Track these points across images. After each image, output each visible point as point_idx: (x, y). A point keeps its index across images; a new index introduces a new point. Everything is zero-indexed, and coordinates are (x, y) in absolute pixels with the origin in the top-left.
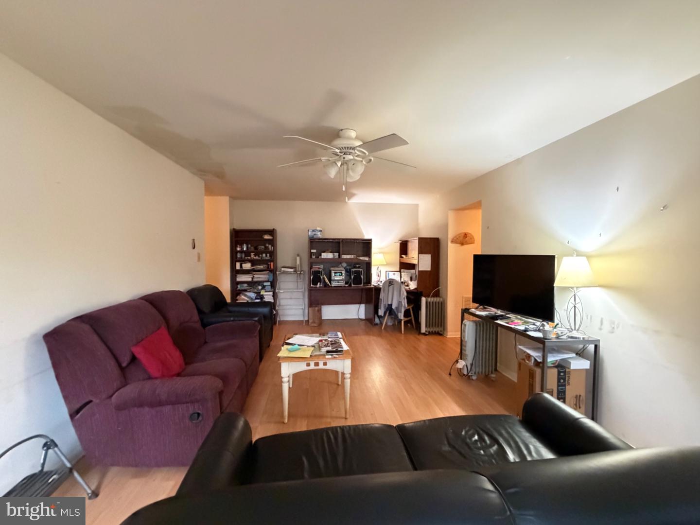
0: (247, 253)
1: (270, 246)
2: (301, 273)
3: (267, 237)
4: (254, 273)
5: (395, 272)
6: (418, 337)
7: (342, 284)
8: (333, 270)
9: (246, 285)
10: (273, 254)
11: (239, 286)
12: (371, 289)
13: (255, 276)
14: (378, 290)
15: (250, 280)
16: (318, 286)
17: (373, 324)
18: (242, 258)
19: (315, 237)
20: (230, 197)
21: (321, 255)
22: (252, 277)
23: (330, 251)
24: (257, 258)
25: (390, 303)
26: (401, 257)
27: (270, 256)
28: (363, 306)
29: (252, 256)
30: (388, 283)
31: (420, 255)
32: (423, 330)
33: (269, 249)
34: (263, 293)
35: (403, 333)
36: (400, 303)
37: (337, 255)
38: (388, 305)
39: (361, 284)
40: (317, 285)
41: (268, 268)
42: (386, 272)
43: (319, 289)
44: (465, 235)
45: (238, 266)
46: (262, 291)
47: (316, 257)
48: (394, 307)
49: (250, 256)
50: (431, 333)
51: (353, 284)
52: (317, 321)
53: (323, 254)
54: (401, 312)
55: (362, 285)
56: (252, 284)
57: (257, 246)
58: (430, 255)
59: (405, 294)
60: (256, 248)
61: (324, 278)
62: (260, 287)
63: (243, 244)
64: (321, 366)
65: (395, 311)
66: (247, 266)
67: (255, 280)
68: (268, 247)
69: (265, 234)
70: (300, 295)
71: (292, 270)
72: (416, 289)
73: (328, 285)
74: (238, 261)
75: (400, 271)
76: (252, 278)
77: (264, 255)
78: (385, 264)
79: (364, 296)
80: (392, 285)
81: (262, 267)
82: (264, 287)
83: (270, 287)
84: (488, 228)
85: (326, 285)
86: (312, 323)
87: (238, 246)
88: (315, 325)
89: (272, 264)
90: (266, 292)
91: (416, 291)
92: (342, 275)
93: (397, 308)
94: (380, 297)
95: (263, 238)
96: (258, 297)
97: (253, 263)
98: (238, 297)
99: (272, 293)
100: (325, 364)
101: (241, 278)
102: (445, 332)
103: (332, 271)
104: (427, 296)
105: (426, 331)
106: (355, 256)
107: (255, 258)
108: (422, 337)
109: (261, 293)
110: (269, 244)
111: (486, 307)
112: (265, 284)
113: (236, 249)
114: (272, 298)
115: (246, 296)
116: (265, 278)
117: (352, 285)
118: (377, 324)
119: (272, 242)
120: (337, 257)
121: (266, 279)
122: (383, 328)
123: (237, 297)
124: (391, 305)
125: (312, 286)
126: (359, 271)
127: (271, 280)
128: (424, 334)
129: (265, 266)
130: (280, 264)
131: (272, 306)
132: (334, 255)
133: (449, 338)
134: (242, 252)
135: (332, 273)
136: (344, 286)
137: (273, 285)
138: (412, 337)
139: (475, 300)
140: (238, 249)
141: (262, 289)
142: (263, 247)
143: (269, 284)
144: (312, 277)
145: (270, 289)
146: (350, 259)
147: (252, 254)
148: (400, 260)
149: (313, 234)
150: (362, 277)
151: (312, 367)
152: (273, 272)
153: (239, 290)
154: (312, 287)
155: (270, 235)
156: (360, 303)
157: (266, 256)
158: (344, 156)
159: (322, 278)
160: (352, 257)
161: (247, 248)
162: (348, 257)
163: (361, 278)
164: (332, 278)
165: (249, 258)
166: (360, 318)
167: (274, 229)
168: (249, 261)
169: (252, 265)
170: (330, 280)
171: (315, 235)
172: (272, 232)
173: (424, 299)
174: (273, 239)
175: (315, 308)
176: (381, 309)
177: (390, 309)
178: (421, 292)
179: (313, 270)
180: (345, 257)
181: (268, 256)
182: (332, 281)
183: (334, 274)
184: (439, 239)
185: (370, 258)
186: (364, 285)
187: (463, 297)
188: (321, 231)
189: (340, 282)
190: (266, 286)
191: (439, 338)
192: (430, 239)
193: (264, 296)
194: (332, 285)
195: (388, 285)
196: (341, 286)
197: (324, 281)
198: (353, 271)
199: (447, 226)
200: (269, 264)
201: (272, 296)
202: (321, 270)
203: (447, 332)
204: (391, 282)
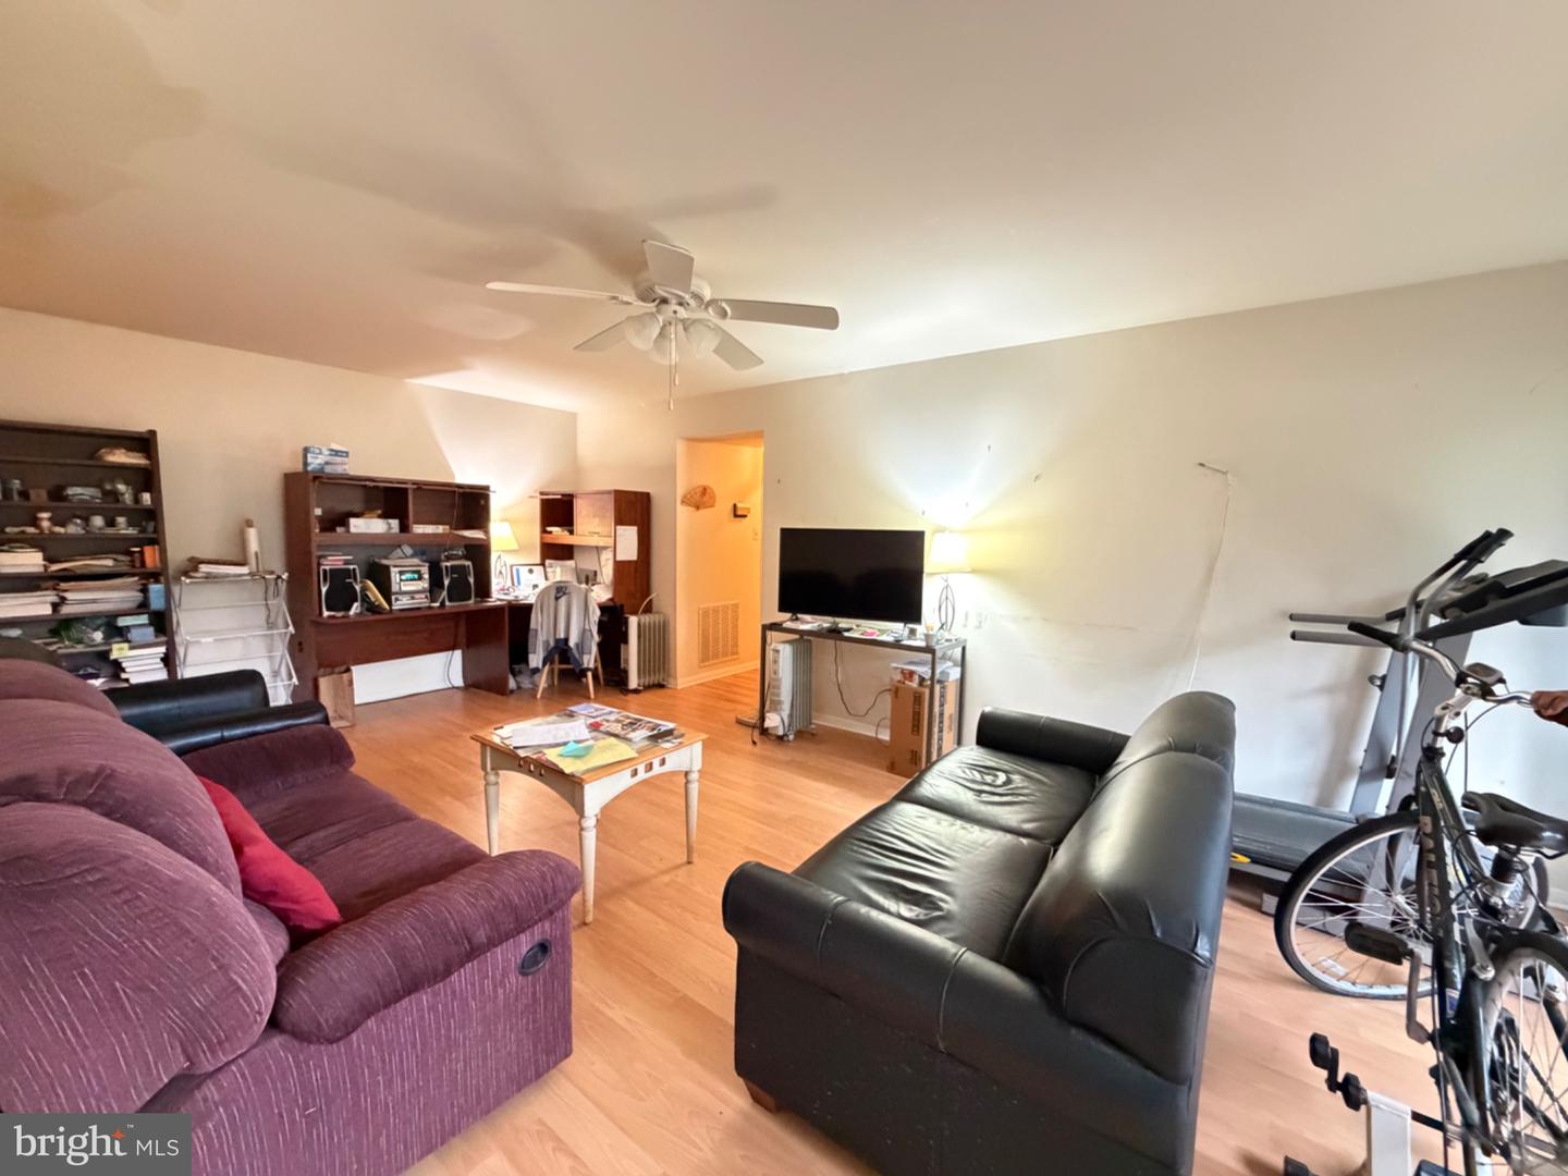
0: (13, 511)
1: (127, 491)
2: (279, 577)
3: (120, 457)
4: (62, 586)
5: (534, 568)
6: (622, 698)
7: (422, 601)
8: (395, 566)
10: (150, 520)
12: (498, 610)
13: (70, 596)
14: (519, 614)
15: (44, 611)
16: (352, 612)
17: (502, 694)
19: (328, 469)
21: (345, 524)
22: (55, 599)
23: (379, 512)
24: (67, 530)
25: (562, 635)
26: (544, 531)
27: (132, 524)
28: (458, 654)
29: (45, 524)
30: (553, 592)
31: (618, 527)
32: (633, 683)
33: (123, 500)
34: (119, 651)
35: (592, 696)
36: (584, 633)
37: (395, 523)
38: (557, 641)
39: (470, 598)
40: (349, 609)
41: (134, 565)
42: (512, 566)
43: (356, 624)
44: (705, 490)
46: (114, 647)
47: (322, 530)
48: (572, 643)
49: (34, 523)
50: (648, 688)
51: (450, 600)
53: (353, 521)
54: (590, 653)
55: (472, 601)
57: (63, 488)
58: (636, 528)
59: (598, 612)
60: (57, 495)
61: (364, 589)
62: (98, 636)
64: (657, 769)
65: (575, 652)
66: (25, 561)
67: (66, 609)
68: (117, 493)
69: (117, 446)
71: (243, 570)
72: (611, 600)
73: (380, 606)
75: (543, 564)
76: (56, 606)
77: (98, 521)
78: (515, 547)
79: (462, 629)
80: (565, 594)
81: (109, 563)
82: (120, 634)
83: (152, 629)
84: (779, 481)
85: (372, 608)
89: (150, 551)
90: (131, 648)
91: (611, 604)
92: (420, 578)
93: (581, 646)
94: (533, 625)
95: (96, 459)
97: (51, 548)
99: (160, 650)
100: (663, 762)
102: (671, 680)
103: (394, 571)
104: (635, 613)
105: (639, 685)
106: (447, 527)
107: (59, 530)
108: (631, 697)
109: (114, 656)
110: (126, 484)
112: (122, 622)
114: (162, 665)
116: (123, 600)
117: (447, 603)
119: (147, 479)
120: (398, 530)
121: (127, 606)
122: (539, 696)
124: (566, 640)
125: (326, 614)
126: (464, 566)
127: (157, 605)
128: (636, 691)
129: (117, 557)
130: (178, 551)
132: (389, 524)
133: (682, 689)
135: (393, 575)
136: (430, 608)
137: (162, 623)
141: (109, 641)
142: (92, 492)
143: (144, 619)
144: (324, 590)
145: (153, 638)
146: (435, 535)
147: (43, 516)
148: (542, 538)
149: (321, 462)
150: (472, 580)
151: (642, 775)
152: (163, 578)
154: (330, 618)
155: (133, 450)
156: (453, 648)
157: (111, 523)
159: (358, 588)
160: (440, 529)
161: (5, 491)
162: (429, 529)
163: (469, 583)
164: (395, 588)
165: (30, 530)
166: (455, 685)
167: (152, 432)
168: (33, 542)
169: (50, 559)
170: (387, 593)
171: (326, 464)
172: (145, 443)
173: (633, 621)
174: (151, 464)
175: (341, 678)
176: (535, 653)
177: (561, 652)
178: (622, 606)
179: (327, 568)
180: (419, 529)
181: (123, 526)
182: (393, 597)
183: (398, 575)
184: (652, 494)
185: (487, 532)
186: (476, 602)
187: (699, 608)
188: (347, 453)
189: (417, 596)
190: (128, 627)
191: (660, 692)
192: (635, 493)
193: (124, 665)
194: (394, 608)
195: (553, 597)
196: (419, 609)
197: (365, 599)
198: (446, 567)
199: (672, 469)
200: (135, 552)
201: (158, 660)
202: (355, 566)
203: (675, 678)
204: (562, 588)
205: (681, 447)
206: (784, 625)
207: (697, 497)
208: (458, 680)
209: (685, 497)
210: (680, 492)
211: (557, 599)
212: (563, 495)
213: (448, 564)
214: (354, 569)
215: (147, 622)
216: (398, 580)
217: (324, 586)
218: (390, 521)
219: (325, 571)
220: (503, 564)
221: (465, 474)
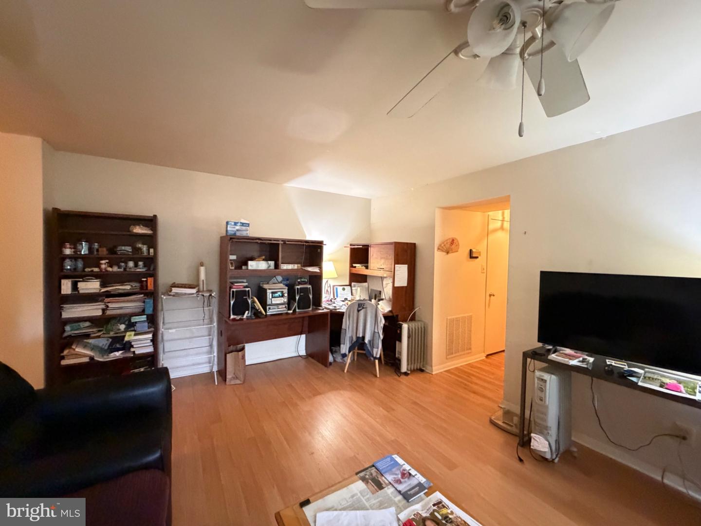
0: (92, 260)
1: (145, 248)
2: (211, 295)
3: (139, 230)
4: (107, 300)
5: (345, 287)
6: (397, 377)
7: (283, 309)
8: (269, 289)
9: (87, 324)
10: (151, 262)
11: (68, 328)
12: (324, 315)
13: (110, 305)
14: (337, 317)
15: (99, 313)
16: (245, 317)
17: (328, 364)
18: (75, 269)
19: (238, 234)
21: (246, 264)
22: (103, 307)
23: (264, 257)
24: (115, 269)
25: (361, 335)
26: (352, 266)
27: (145, 266)
28: (303, 336)
29: (103, 266)
30: (357, 306)
31: (396, 265)
32: (404, 368)
33: (142, 253)
34: (130, 336)
35: (378, 376)
36: (374, 333)
37: (272, 263)
38: (358, 338)
39: (310, 308)
40: (244, 314)
41: (142, 287)
42: (334, 286)
43: (247, 322)
44: (452, 242)
45: (66, 287)
46: (128, 334)
47: (235, 269)
48: (366, 341)
49: (98, 266)
50: (413, 371)
51: (298, 309)
52: (241, 376)
53: (250, 263)
54: (378, 348)
55: (311, 309)
56: (102, 322)
57: (115, 247)
58: (406, 266)
60: (112, 251)
61: (253, 302)
62: (122, 327)
63: (79, 241)
65: (368, 345)
66: (92, 286)
67: (108, 313)
68: (140, 249)
69: (138, 224)
70: (203, 329)
71: (194, 291)
72: (391, 311)
73: (261, 312)
74: (67, 277)
76: (104, 310)
77: (131, 264)
78: (336, 276)
79: (306, 325)
80: (363, 308)
81: (128, 287)
82: (131, 326)
83: (146, 324)
84: (525, 233)
85: (257, 314)
86: (231, 380)
87: (68, 245)
88: (238, 382)
89: (150, 280)
90: (135, 335)
91: (390, 314)
92: (283, 296)
93: (372, 342)
94: (343, 327)
95: (129, 231)
96: (118, 346)
97: (105, 279)
98: (66, 352)
99: (150, 336)
101: (71, 312)
102: (428, 367)
103: (269, 291)
104: (405, 321)
105: (408, 370)
106: (299, 265)
107: (110, 269)
108: (403, 377)
109: (126, 339)
110: (144, 244)
112: (134, 319)
113: (61, 252)
114: (151, 344)
115: (85, 346)
116: (136, 307)
117: (297, 310)
118: (331, 364)
119: (151, 241)
120: (272, 267)
121: (137, 310)
122: (346, 370)
123: (62, 352)
124: (363, 338)
125: (232, 317)
126: (307, 288)
127: (149, 311)
128: (406, 374)
129: (135, 284)
131: (152, 359)
132: (269, 264)
133: (436, 374)
134: (75, 257)
135: (268, 294)
136: (287, 314)
137: (153, 320)
138: (392, 379)
140: (68, 251)
141: (126, 330)
142: (129, 249)
143: (144, 318)
144: (232, 302)
145: (146, 329)
146: (292, 270)
147: (103, 262)
148: (350, 270)
149: (235, 230)
152: (152, 295)
153: (70, 336)
154: (234, 320)
155: (146, 226)
156: (301, 334)
157: (136, 265)
159: (250, 301)
160: (296, 266)
161: (90, 249)
162: (290, 267)
163: (310, 298)
164: (269, 302)
165: (96, 270)
167: (155, 216)
168: (96, 276)
169: (103, 285)
170: (264, 304)
171: (237, 230)
172: (151, 222)
173: (405, 327)
174: (153, 233)
175: (238, 355)
176: (344, 344)
177: (359, 344)
178: (397, 316)
179: (235, 290)
180: (285, 267)
181: (141, 266)
182: (268, 307)
183: (271, 294)
184: (416, 244)
185: (321, 268)
186: (313, 310)
187: (447, 319)
188: (249, 224)
189: (280, 307)
190: (136, 322)
191: (421, 375)
192: (407, 243)
193: (133, 343)
194: (268, 313)
195: (356, 311)
196: (281, 314)
197: (253, 308)
198: (298, 288)
199: (432, 228)
200: (143, 281)
201: (149, 341)
202: (249, 289)
203: (432, 366)
204: (361, 304)
205: (438, 214)
207: (448, 246)
208: (303, 352)
209: (440, 245)
210: (437, 242)
211: (358, 311)
212: (362, 246)
213: (299, 287)
214: (249, 291)
215: (145, 319)
216: (271, 298)
217: (232, 299)
218: (269, 262)
219: (233, 291)
221: (312, 236)
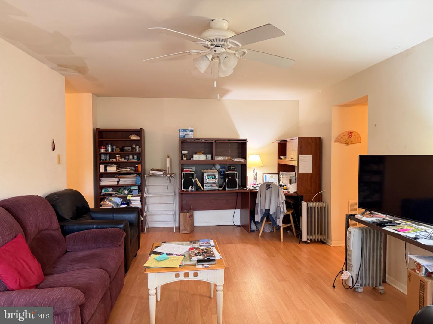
0: (112, 155)
1: (137, 147)
2: (171, 176)
3: (133, 137)
4: (120, 176)
5: (273, 175)
6: (298, 245)
7: (216, 187)
8: (206, 173)
9: (111, 189)
10: (140, 156)
11: (103, 191)
12: (247, 193)
13: (121, 179)
14: (254, 194)
15: (116, 183)
16: (190, 190)
17: (250, 232)
18: (106, 160)
19: (186, 137)
20: (92, 94)
21: (193, 157)
22: (118, 180)
23: (203, 152)
24: (123, 159)
25: (267, 208)
26: (279, 158)
27: (138, 157)
28: (238, 211)
29: (118, 158)
30: (265, 186)
31: (299, 156)
32: (305, 238)
33: (136, 150)
34: (129, 197)
35: (282, 241)
36: (278, 208)
37: (209, 156)
38: (266, 210)
39: (236, 187)
40: (188, 189)
41: (135, 170)
42: (263, 174)
43: (191, 193)
44: (351, 134)
45: (102, 169)
46: (129, 196)
47: (187, 159)
48: (271, 212)
49: (116, 158)
50: (313, 242)
51: (228, 188)
52: (188, 228)
53: (194, 155)
54: (280, 218)
55: (237, 189)
56: (118, 188)
57: (123, 147)
58: (311, 156)
59: (284, 198)
60: (122, 150)
61: (196, 181)
62: (126, 192)
63: (107, 144)
64: (191, 277)
65: (273, 216)
66: (112, 169)
67: (120, 184)
68: (135, 148)
69: (133, 134)
70: (171, 199)
71: (162, 173)
72: (295, 193)
73: (201, 188)
74: (102, 164)
75: (278, 174)
76: (118, 182)
77: (131, 157)
78: (263, 165)
79: (239, 201)
80: (269, 188)
81: (129, 170)
82: (130, 192)
83: (137, 191)
85: (198, 189)
86: (182, 230)
87: (103, 147)
88: (187, 232)
89: (140, 166)
90: (132, 197)
91: (296, 195)
92: (215, 178)
93: (275, 214)
94: (257, 202)
95: (129, 138)
96: (125, 202)
97: (119, 165)
98: (102, 202)
99: (139, 198)
100: (196, 275)
101: (105, 182)
102: (329, 241)
103: (205, 174)
104: (309, 201)
105: (308, 239)
106: (229, 157)
107: (120, 160)
109: (128, 198)
110: (137, 145)
111: (373, 212)
112: (132, 188)
113: (100, 151)
114: (140, 203)
115: (110, 201)
116: (132, 182)
117: (227, 189)
118: (254, 231)
119: (140, 143)
120: (210, 158)
121: (134, 183)
122: (260, 236)
123: (101, 203)
124: (269, 210)
125: (183, 189)
126: (234, 173)
127: (139, 183)
128: (305, 242)
129: (131, 168)
130: (149, 165)
131: (140, 212)
132: (207, 156)
133: (333, 247)
134: (106, 153)
135: (205, 176)
136: (218, 190)
137: (141, 189)
138: (293, 246)
139: (361, 205)
140: (103, 150)
141: (128, 194)
142: (130, 148)
143: (136, 188)
144: (183, 181)
145: (137, 194)
146: (224, 160)
147: (118, 156)
148: (278, 161)
149: (184, 134)
150: (237, 180)
151: (182, 278)
152: (141, 174)
153: (104, 195)
154: (183, 191)
155: (137, 135)
156: (235, 208)
157: (133, 158)
158: (216, 49)
159: (194, 181)
160: (226, 158)
161: (112, 149)
162: (222, 158)
164: (205, 181)
165: (114, 160)
166: (235, 224)
167: (141, 129)
168: (115, 163)
169: (118, 168)
170: (203, 183)
171: (185, 135)
172: (139, 132)
173: (304, 205)
174: (140, 139)
175: (187, 214)
176: (257, 214)
177: (267, 214)
178: (302, 197)
179: (184, 173)
180: (218, 158)
181: (136, 158)
182: (204, 185)
183: (206, 176)
184: (322, 138)
185: (245, 159)
186: (238, 189)
187: (348, 201)
188: (193, 130)
189: (213, 185)
190: (133, 190)
192: (311, 138)
193: (131, 202)
194: (205, 189)
195: (265, 190)
196: (215, 190)
197: (197, 185)
198: (227, 173)
199: (330, 124)
200: (136, 166)
201: (139, 201)
202: (193, 172)
204: (268, 185)
205: (335, 110)
206: (356, 216)
207: (347, 137)
208: (238, 222)
209: (337, 138)
210: (334, 136)
213: (228, 172)
214: (193, 174)
215: (137, 189)
216: (206, 179)
217: (183, 179)
218: (208, 155)
219: (183, 174)
220: (256, 173)
